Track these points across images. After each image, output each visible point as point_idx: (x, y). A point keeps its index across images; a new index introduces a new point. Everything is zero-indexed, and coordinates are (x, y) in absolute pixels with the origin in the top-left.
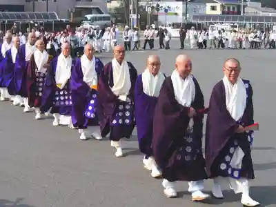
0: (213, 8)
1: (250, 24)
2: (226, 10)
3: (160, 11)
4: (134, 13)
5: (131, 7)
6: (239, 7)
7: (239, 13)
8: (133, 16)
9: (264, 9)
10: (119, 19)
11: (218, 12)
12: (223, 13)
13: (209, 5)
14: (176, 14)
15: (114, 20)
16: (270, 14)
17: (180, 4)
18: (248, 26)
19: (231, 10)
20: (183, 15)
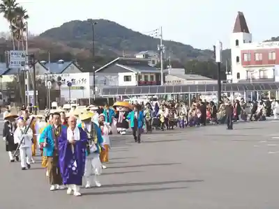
0: (127, 79)
1: (172, 95)
2: (143, 79)
3: (62, 86)
4: (31, 89)
5: (27, 82)
6: (158, 75)
7: (159, 83)
8: (30, 93)
9: (189, 76)
10: (13, 97)
11: (133, 82)
12: (140, 83)
13: (121, 75)
14: (82, 88)
15: (6, 99)
16: (197, 83)
17: (87, 75)
18: (170, 98)
19: (149, 80)
20: (91, 88)
